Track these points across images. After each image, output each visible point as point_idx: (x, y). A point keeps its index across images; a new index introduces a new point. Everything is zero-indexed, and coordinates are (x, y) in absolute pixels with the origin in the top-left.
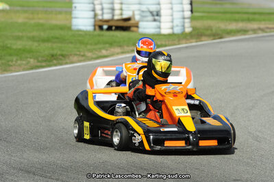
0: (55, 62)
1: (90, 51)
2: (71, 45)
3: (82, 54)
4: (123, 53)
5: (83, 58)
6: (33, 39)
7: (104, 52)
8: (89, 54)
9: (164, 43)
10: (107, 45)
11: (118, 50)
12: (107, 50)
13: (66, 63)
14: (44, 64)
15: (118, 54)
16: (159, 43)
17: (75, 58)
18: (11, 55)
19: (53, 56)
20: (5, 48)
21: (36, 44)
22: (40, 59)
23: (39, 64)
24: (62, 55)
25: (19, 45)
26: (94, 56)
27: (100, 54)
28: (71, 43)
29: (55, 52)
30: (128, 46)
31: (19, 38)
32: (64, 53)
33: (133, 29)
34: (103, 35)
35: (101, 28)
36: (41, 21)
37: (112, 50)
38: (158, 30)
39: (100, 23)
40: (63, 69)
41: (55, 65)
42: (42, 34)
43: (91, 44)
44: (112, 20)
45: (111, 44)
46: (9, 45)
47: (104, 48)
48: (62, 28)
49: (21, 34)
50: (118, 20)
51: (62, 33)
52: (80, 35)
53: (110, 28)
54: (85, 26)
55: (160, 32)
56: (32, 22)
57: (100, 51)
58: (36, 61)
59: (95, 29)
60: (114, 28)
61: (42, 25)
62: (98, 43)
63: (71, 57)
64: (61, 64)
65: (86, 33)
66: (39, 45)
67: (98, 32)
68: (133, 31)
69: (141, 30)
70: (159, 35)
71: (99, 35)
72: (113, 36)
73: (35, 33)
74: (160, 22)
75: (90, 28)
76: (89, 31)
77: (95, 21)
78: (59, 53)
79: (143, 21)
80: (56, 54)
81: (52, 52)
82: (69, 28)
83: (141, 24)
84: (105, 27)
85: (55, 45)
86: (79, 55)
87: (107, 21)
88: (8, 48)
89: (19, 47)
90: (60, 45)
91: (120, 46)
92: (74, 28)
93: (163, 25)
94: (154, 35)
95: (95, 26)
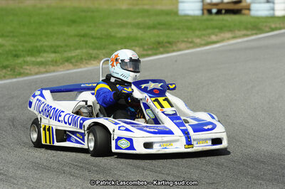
0: (161, 50)
1: (199, 37)
2: (177, 32)
3: (190, 40)
4: (234, 38)
5: (191, 45)
6: (138, 26)
7: (214, 38)
8: (198, 41)
9: (278, 26)
10: (217, 30)
11: (228, 35)
12: (216, 35)
13: (174, 51)
14: (150, 52)
15: (228, 39)
16: (273, 26)
17: (183, 45)
18: (115, 44)
19: (159, 43)
20: (109, 36)
21: (141, 31)
22: (146, 47)
23: (145, 53)
24: (169, 43)
25: (123, 33)
26: (203, 42)
27: (209, 40)
28: (179, 29)
29: (161, 39)
30: (239, 30)
31: (123, 26)
32: (171, 40)
33: (244, 12)
34: (212, 20)
35: (210, 12)
36: (146, 7)
37: (222, 35)
38: (271, 12)
39: (209, 7)
40: (170, 57)
41: (162, 53)
42: (147, 21)
43: (199, 30)
44: (222, 3)
45: (221, 29)
46: (113, 34)
47: (213, 34)
48: (168, 13)
49: (125, 21)
50: (228, 3)
51: (169, 18)
52: (187, 21)
53: (219, 12)
54: (193, 10)
55: (274, 14)
56: (137, 8)
57: (209, 37)
58: (141, 49)
59: (203, 14)
60: (223, 11)
61: (147, 11)
62: (207, 28)
63: (178, 44)
64: (168, 52)
65: (194, 18)
66: (145, 32)
67: (207, 16)
68: (244, 14)
69: (253, 13)
70: (273, 17)
71: (208, 20)
72: (223, 20)
73: (140, 20)
74: (273, 3)
75: (198, 13)
76: (197, 16)
77: (203, 5)
78: (165, 40)
79: (255, 3)
80: (162, 42)
81: (158, 39)
82: (176, 13)
83: (253, 7)
84: (214, 11)
85: (161, 32)
86: (187, 42)
87: (216, 5)
88: (111, 36)
89: (124, 35)
90: (166, 32)
91: (231, 30)
92: (181, 13)
93: (277, 7)
94: (267, 18)
95: (203, 10)
